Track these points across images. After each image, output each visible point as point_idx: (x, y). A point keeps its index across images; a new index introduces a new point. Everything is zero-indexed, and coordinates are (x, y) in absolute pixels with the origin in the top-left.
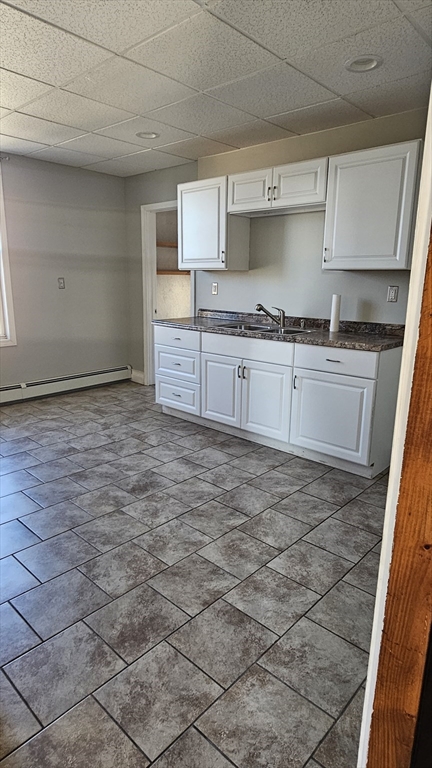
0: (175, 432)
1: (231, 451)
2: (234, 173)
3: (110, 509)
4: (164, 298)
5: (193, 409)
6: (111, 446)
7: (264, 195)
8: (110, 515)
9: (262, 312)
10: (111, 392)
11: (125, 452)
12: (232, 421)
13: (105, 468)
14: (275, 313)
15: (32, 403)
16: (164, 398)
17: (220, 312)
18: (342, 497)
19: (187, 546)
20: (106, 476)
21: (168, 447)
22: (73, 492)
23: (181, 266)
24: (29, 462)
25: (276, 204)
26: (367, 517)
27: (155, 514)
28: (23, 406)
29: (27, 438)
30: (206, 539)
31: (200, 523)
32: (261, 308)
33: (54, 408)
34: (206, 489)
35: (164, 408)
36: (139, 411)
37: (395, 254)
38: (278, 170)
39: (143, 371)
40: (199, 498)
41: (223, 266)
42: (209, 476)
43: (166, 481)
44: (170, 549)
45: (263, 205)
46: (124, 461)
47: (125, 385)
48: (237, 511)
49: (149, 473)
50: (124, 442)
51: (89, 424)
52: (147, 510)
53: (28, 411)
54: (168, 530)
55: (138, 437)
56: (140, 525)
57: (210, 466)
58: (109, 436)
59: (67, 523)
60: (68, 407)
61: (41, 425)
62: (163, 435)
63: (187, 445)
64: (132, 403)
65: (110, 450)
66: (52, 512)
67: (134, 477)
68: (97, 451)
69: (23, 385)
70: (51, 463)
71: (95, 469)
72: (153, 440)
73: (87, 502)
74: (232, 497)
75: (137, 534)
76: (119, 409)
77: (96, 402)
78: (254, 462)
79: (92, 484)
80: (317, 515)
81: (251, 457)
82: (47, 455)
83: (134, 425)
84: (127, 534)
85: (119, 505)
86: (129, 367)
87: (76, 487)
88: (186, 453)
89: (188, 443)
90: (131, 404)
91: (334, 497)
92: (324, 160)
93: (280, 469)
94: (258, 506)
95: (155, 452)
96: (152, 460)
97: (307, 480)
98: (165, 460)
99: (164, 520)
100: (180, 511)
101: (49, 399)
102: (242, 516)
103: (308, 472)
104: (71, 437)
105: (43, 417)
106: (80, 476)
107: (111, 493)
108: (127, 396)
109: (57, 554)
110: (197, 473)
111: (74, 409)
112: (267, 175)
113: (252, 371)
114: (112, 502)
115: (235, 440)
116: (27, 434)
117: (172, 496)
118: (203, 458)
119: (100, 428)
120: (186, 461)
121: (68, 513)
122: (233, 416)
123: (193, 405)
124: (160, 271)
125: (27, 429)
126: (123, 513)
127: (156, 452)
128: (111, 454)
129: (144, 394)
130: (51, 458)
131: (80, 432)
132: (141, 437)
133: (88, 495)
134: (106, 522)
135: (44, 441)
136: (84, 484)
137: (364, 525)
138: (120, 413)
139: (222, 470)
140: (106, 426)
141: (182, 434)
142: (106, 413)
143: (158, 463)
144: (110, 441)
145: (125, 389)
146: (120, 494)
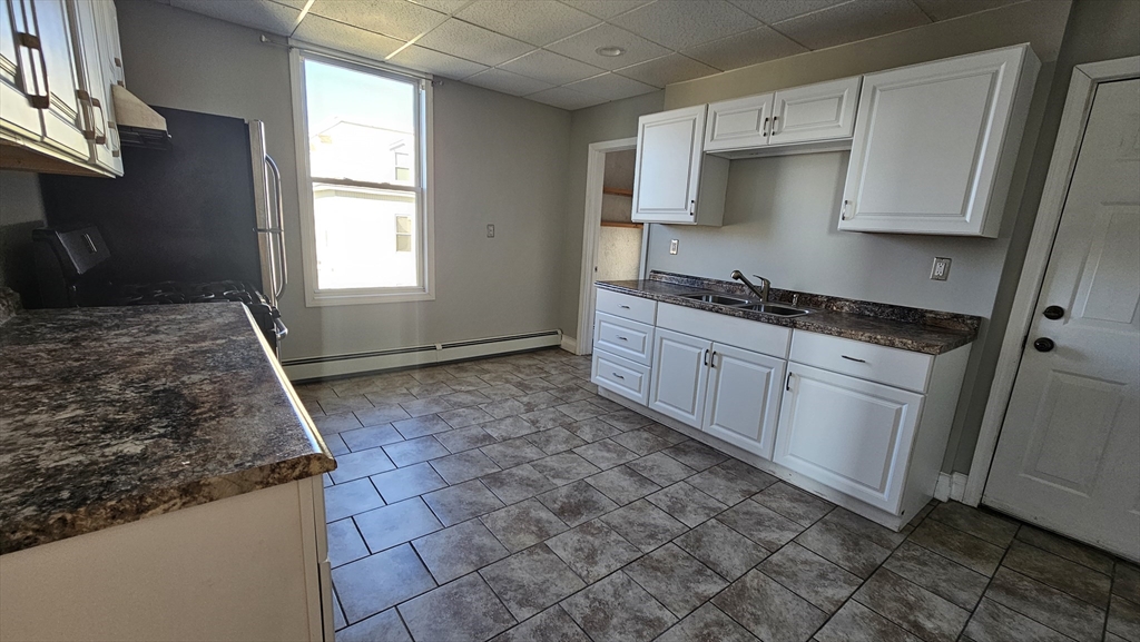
0: (615, 423)
1: (689, 460)
2: (717, 101)
3: (530, 540)
4: (606, 254)
5: (639, 397)
6: (535, 437)
7: (758, 128)
8: (531, 550)
9: (739, 281)
10: (536, 361)
11: (551, 448)
12: (692, 420)
13: (524, 471)
14: (756, 282)
15: (446, 368)
16: (601, 378)
17: (679, 276)
18: (861, 560)
19: (639, 627)
20: (525, 483)
21: (605, 445)
22: (484, 505)
23: (635, 217)
24: (435, 451)
25: (774, 141)
26: (910, 607)
27: (591, 558)
28: (436, 371)
29: (436, 416)
30: (667, 616)
31: (655, 583)
32: (738, 276)
33: (470, 377)
34: (660, 522)
35: (600, 389)
36: (569, 389)
37: (963, 212)
38: (781, 95)
39: (576, 338)
40: (652, 536)
41: (691, 219)
42: (662, 499)
43: (605, 501)
44: (615, 628)
45: (757, 140)
46: (551, 462)
47: (553, 352)
48: (707, 567)
49: (581, 486)
50: (551, 432)
51: (509, 403)
52: (581, 549)
53: (441, 377)
54: (610, 589)
55: (568, 427)
56: (571, 575)
57: (664, 482)
58: (534, 423)
59: (474, 558)
60: (487, 377)
61: (453, 399)
62: (599, 426)
63: (631, 445)
64: (562, 378)
65: (533, 443)
66: (455, 535)
67: (562, 489)
68: (518, 442)
69: (439, 346)
70: (461, 456)
71: (514, 470)
72: (586, 433)
73: (501, 524)
74: (698, 540)
75: (567, 591)
76: (546, 384)
77: (520, 372)
78: (720, 482)
79: (509, 494)
80: (830, 592)
81: (716, 475)
82: (456, 443)
83: (564, 409)
84: (553, 590)
85: (543, 533)
86: (559, 332)
87: (488, 497)
88: (629, 457)
89: (631, 441)
90: (559, 379)
91: (848, 559)
92: (855, 80)
93: (758, 497)
94: (737, 561)
95: (589, 452)
96: (586, 464)
97: (802, 522)
98: (603, 466)
99: (604, 571)
100: (627, 556)
101: (466, 364)
102: (716, 579)
103: (800, 509)
104: (488, 419)
105: (457, 387)
106: (495, 480)
107: (533, 513)
108: (556, 368)
109: (455, 614)
110: (646, 492)
111: (495, 379)
112: (764, 103)
113: (724, 359)
114: (534, 528)
115: (692, 443)
116: (436, 409)
117: (614, 528)
118: (652, 469)
119: (523, 409)
120: (630, 470)
121: (477, 540)
122: (693, 413)
123: (639, 392)
124: (605, 222)
125: (437, 402)
126: (548, 550)
127: (591, 452)
128: (534, 449)
129: (575, 367)
130: (461, 449)
131: (498, 413)
132: (571, 428)
133: (502, 513)
134: (525, 564)
135: (455, 422)
136: (499, 492)
137: (909, 622)
138: (546, 389)
139: (677, 490)
140: (530, 408)
141: (623, 428)
142: (531, 389)
143: (594, 470)
144: (534, 430)
145: (552, 357)
146: (544, 515)
